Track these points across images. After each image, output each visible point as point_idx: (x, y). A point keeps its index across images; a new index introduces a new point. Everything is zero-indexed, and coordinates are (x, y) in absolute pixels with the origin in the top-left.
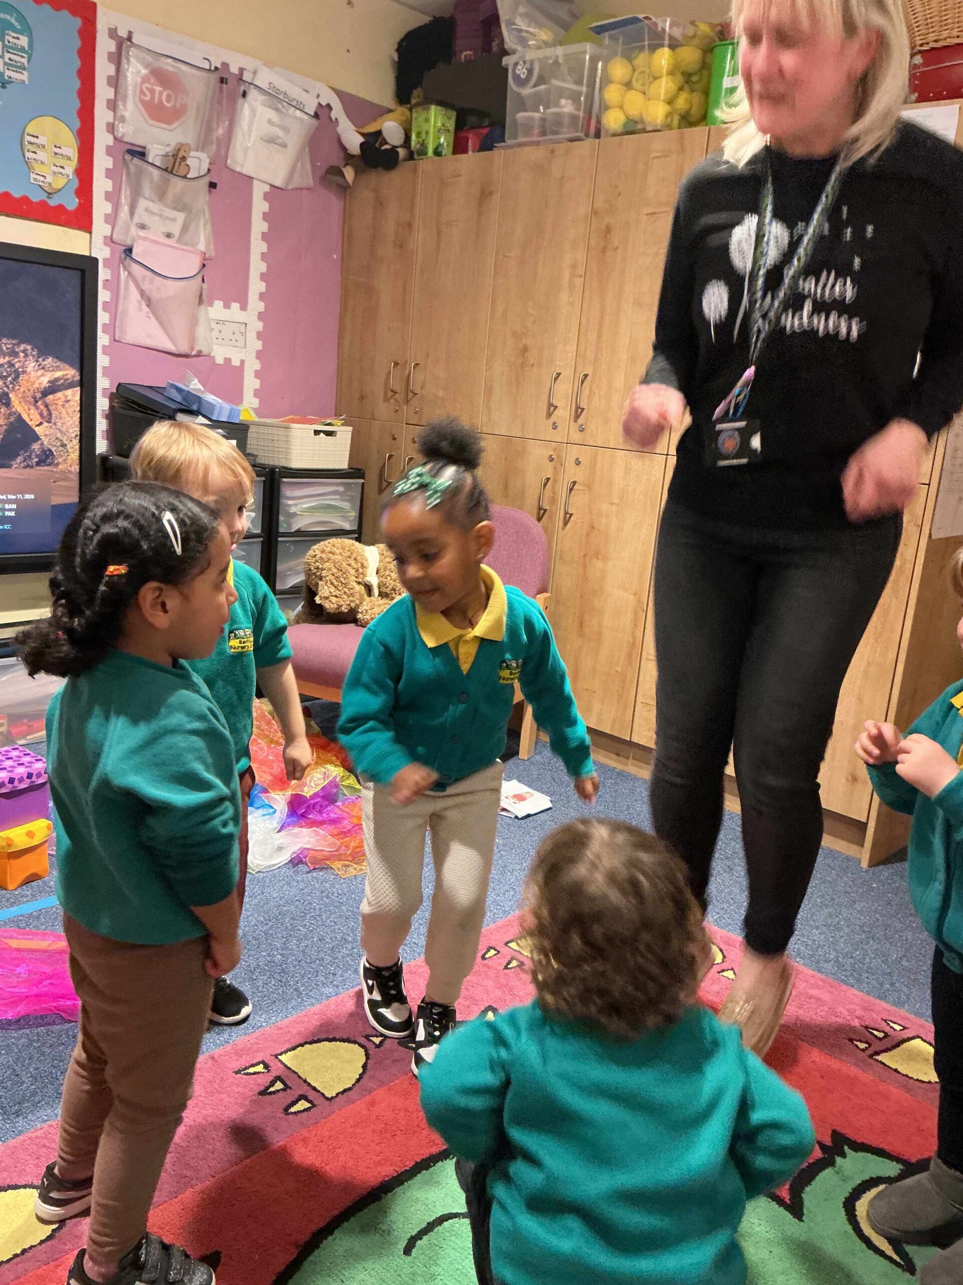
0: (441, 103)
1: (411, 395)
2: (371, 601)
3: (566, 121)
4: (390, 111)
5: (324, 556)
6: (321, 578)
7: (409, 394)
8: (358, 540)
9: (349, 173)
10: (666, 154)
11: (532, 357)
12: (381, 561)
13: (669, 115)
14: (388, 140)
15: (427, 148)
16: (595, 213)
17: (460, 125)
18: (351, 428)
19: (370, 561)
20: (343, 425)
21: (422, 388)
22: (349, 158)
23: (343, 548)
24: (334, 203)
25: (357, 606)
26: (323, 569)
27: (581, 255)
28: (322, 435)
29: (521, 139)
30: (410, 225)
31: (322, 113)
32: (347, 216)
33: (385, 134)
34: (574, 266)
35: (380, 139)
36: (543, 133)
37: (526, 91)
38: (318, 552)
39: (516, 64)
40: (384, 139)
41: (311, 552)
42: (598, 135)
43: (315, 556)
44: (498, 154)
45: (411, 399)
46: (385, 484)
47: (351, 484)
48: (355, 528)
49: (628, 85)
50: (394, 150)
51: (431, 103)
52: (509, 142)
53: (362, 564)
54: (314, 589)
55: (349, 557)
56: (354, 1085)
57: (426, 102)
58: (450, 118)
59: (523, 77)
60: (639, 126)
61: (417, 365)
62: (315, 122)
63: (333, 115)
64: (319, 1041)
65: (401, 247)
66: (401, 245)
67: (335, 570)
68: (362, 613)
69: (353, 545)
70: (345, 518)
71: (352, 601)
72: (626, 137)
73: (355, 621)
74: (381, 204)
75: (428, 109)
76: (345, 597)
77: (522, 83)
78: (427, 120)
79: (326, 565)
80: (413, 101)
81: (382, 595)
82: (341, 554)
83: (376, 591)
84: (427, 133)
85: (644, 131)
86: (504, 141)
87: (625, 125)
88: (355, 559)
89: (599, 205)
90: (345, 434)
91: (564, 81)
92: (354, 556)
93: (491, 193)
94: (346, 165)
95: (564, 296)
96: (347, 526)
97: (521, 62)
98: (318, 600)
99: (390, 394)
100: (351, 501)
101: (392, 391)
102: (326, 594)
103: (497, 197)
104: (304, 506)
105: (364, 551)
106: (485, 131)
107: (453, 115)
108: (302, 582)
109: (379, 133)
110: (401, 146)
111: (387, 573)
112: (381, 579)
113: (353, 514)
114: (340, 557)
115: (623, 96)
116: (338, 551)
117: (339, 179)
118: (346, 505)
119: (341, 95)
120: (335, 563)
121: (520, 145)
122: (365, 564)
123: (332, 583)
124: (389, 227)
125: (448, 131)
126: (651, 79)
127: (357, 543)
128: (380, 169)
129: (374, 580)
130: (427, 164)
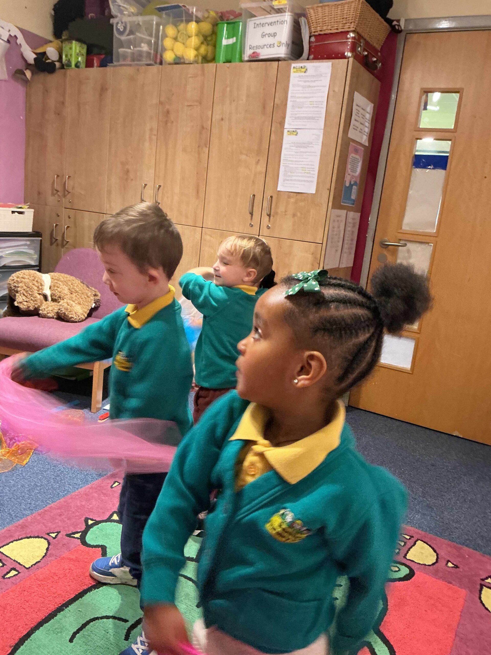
0: (78, 40)
1: (66, 193)
2: (47, 304)
3: (145, 55)
4: (51, 42)
5: (19, 280)
6: (17, 292)
7: (66, 192)
8: (39, 271)
9: (28, 74)
10: (195, 76)
11: (131, 175)
12: (52, 282)
13: (196, 56)
14: (50, 57)
15: (71, 63)
16: (161, 103)
17: (89, 52)
18: (33, 210)
19: (45, 282)
20: (28, 208)
21: (73, 189)
22: (28, 66)
23: (30, 275)
24: (20, 89)
25: (39, 307)
26: (18, 287)
27: (154, 125)
28: (16, 213)
29: (121, 62)
30: (63, 103)
31: (11, 40)
32: (28, 96)
33: (48, 54)
34: (151, 130)
35: (45, 57)
36: (133, 60)
37: (123, 38)
38: (15, 278)
39: (117, 23)
40: (47, 57)
41: (11, 278)
42: (161, 63)
43: (13, 280)
44: (109, 69)
45: (67, 195)
46: (54, 240)
47: (33, 240)
48: (37, 264)
49: (176, 39)
50: (53, 63)
51: (73, 40)
52: (115, 63)
53: (41, 284)
54: (13, 298)
55: (33, 280)
56: (41, 559)
57: (70, 39)
58: (83, 48)
59: (122, 30)
60: (182, 61)
61: (69, 177)
62: (8, 45)
63: (19, 42)
64: (21, 539)
65: (59, 114)
66: (58, 114)
67: (25, 287)
68: (42, 310)
69: (35, 273)
70: (32, 259)
71: (36, 304)
72: (175, 66)
73: (38, 315)
74: (47, 91)
75: (71, 43)
76: (32, 302)
77: (121, 33)
78: (71, 48)
79: (20, 285)
80: (63, 38)
81: (53, 300)
82: (28, 279)
83: (50, 299)
84: (71, 55)
85: (184, 63)
86: (112, 62)
87: (175, 60)
88: (37, 281)
89: (162, 99)
90: (29, 213)
91: (144, 34)
92: (36, 279)
93: (106, 89)
94: (26, 69)
95: (147, 144)
96: (33, 263)
97: (120, 22)
98: (16, 304)
99: (55, 192)
100: (34, 249)
101: (56, 190)
102: (21, 300)
103: (109, 92)
104: (7, 252)
105: (42, 276)
106: (103, 56)
107: (85, 47)
108: (7, 294)
109: (44, 53)
110: (58, 61)
111: (56, 288)
112: (52, 292)
113: (36, 256)
114: (28, 280)
115: (173, 45)
116: (27, 277)
117: (23, 76)
118: (32, 252)
119: (22, 31)
120: (25, 283)
121: (121, 65)
122: (43, 284)
123: (24, 295)
124: (52, 103)
125: (83, 55)
126: (187, 37)
127: (38, 273)
128: (46, 73)
129: (48, 292)
130: (71, 72)
